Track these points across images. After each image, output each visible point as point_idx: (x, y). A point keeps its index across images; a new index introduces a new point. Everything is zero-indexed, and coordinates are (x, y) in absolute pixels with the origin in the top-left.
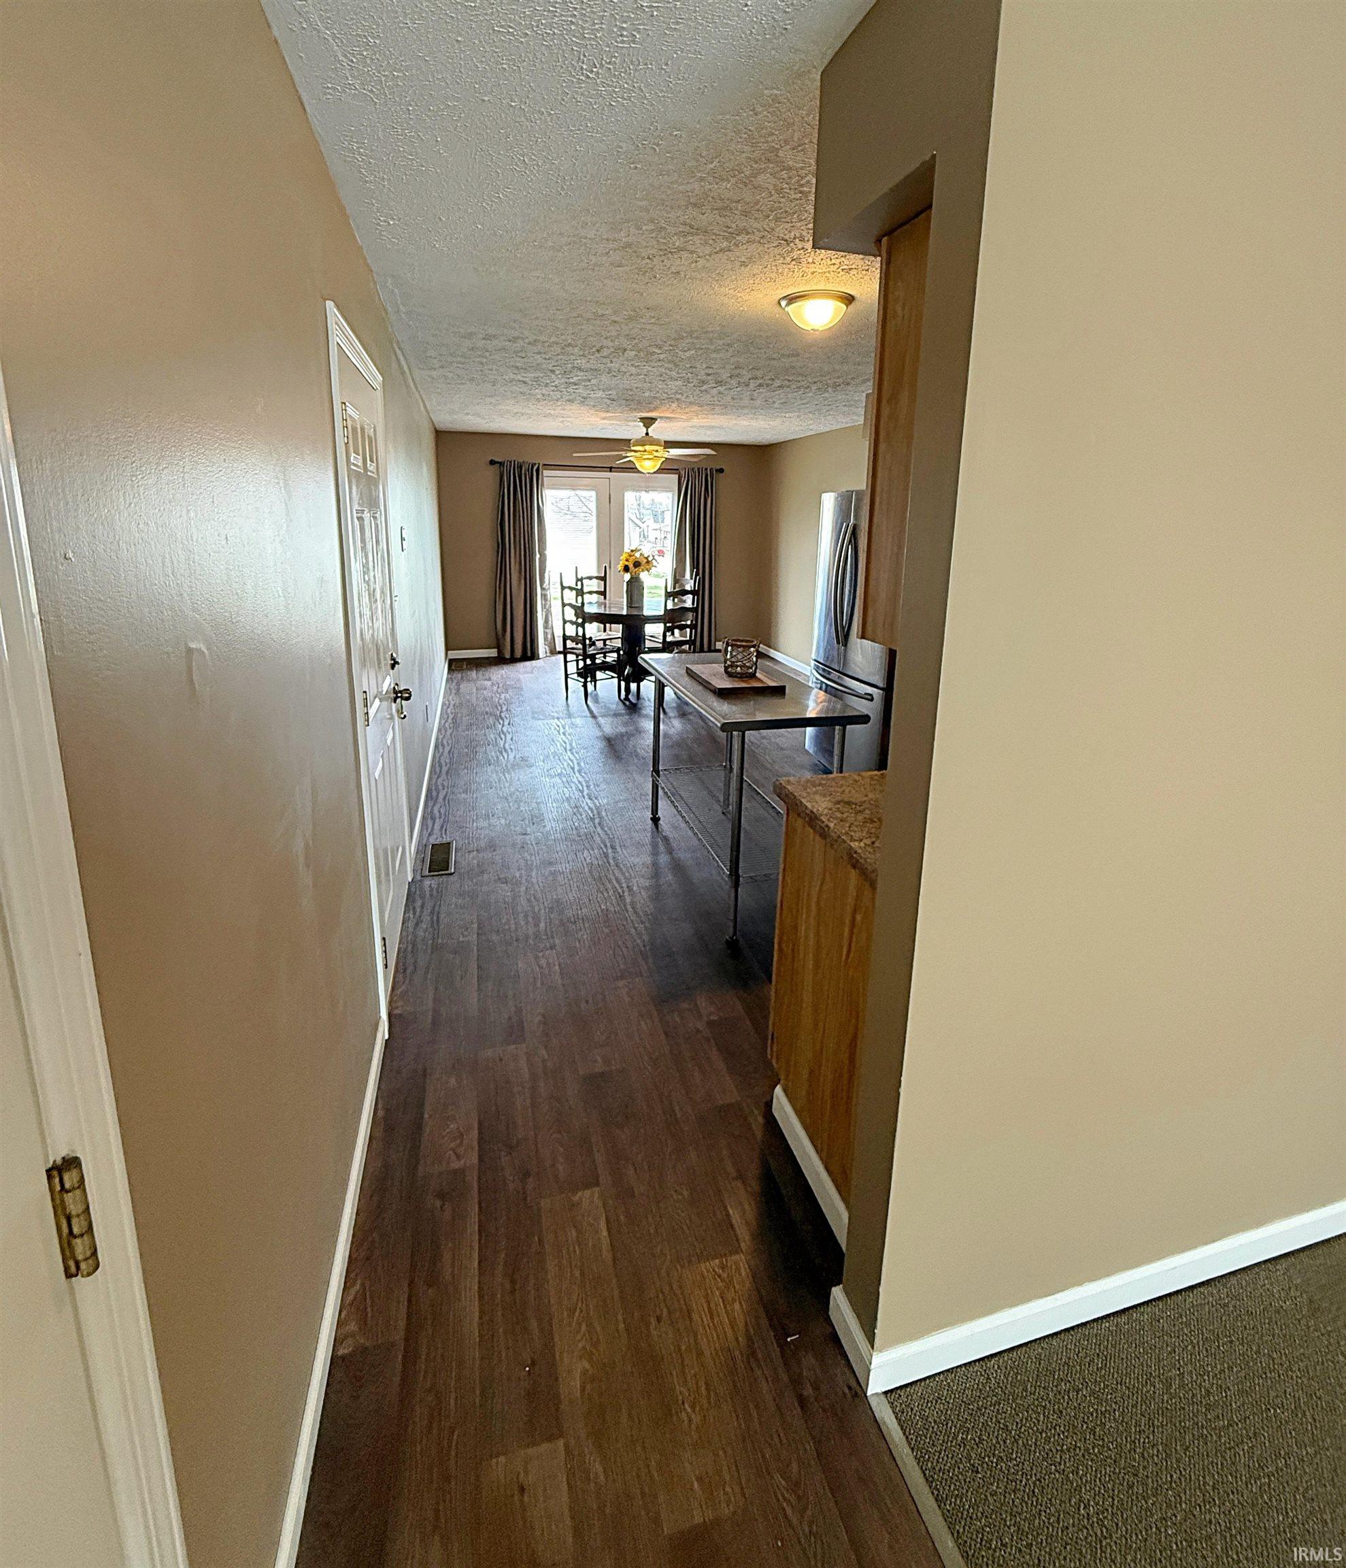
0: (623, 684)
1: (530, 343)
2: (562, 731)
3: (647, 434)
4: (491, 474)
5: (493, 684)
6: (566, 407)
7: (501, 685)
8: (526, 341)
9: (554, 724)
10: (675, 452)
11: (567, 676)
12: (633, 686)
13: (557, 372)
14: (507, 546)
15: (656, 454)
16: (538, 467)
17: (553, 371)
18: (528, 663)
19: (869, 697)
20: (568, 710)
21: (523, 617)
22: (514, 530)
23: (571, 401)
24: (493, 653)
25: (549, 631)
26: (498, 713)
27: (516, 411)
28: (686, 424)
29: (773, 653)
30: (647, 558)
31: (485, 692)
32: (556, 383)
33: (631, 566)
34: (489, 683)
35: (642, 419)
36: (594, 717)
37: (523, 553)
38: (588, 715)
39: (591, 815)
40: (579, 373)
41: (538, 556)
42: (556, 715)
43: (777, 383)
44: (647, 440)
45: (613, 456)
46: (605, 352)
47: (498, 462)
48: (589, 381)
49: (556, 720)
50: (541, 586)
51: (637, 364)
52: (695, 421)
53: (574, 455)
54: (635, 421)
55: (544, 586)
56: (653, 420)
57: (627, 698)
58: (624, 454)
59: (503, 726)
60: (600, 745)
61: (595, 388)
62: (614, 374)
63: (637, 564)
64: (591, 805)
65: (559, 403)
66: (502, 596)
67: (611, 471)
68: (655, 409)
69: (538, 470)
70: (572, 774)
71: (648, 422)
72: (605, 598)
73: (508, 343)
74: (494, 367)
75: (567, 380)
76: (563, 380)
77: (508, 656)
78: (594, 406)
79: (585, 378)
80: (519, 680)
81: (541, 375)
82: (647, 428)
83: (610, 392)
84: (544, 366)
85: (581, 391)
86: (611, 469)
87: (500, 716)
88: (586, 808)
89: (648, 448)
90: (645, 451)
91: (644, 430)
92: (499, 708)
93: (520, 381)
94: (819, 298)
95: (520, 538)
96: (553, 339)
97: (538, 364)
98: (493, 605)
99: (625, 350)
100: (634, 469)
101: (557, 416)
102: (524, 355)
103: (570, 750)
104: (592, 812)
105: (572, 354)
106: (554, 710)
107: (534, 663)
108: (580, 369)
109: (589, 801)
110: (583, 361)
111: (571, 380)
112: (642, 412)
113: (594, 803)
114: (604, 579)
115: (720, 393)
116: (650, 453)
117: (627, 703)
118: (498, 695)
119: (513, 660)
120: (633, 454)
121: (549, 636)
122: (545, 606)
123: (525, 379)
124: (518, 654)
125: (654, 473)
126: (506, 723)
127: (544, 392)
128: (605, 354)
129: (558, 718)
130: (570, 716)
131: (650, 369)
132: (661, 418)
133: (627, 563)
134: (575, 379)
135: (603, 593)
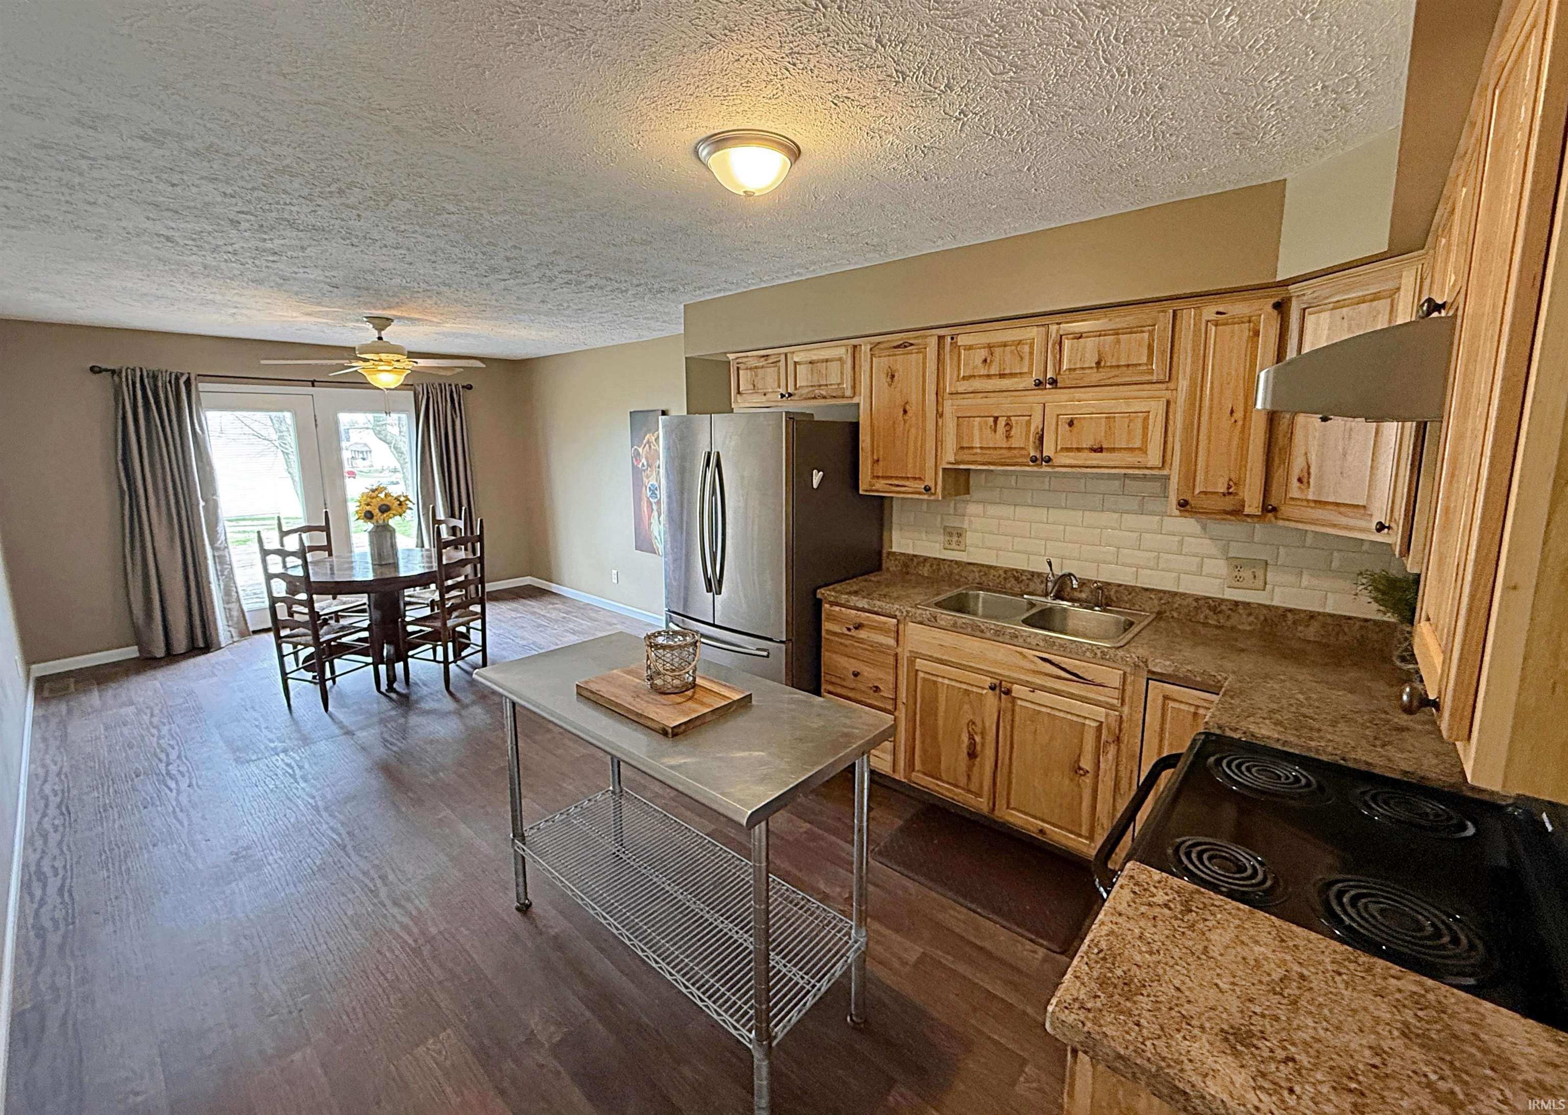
0: (382, 668)
1: (197, 153)
2: (298, 773)
3: (380, 338)
4: (98, 387)
5: (139, 712)
6: (246, 292)
7: (156, 711)
8: (189, 144)
9: (280, 763)
10: (422, 362)
11: (285, 676)
12: (399, 666)
13: (244, 225)
14: (141, 492)
15: (396, 365)
16: (188, 379)
17: (235, 223)
18: (201, 659)
19: (765, 654)
20: (299, 731)
21: (183, 592)
22: (152, 464)
23: (259, 282)
24: (132, 652)
25: (234, 606)
26: (162, 766)
27: (144, 290)
28: (434, 329)
29: (554, 588)
30: (397, 499)
31: (126, 731)
32: (236, 246)
33: (376, 512)
34: (131, 710)
35: (371, 319)
36: (349, 733)
37: (172, 501)
38: (337, 731)
39: (411, 941)
40: (288, 233)
41: (202, 504)
42: (280, 745)
43: (593, 281)
44: (381, 346)
45: (327, 366)
46: (355, 196)
47: (106, 370)
48: (303, 248)
49: (282, 755)
50: (212, 544)
51: (403, 228)
52: (448, 327)
53: (263, 362)
54: (358, 321)
55: (217, 545)
56: (388, 321)
57: (390, 688)
58: (346, 363)
59: (179, 792)
60: (375, 782)
61: (309, 263)
62: (355, 241)
63: (385, 509)
64: (406, 920)
65: (235, 284)
66: (139, 567)
67: (313, 386)
68: (398, 305)
69: (188, 383)
70: (345, 860)
71: (381, 323)
72: (330, 555)
73: (141, 143)
74: (102, 199)
75: (260, 244)
76: (253, 243)
77: (160, 652)
78: (297, 294)
79: (297, 242)
80: (191, 693)
81: (209, 228)
82: (380, 330)
83: (334, 273)
84: (218, 210)
85: (282, 266)
86: (313, 383)
87: (168, 773)
88: (397, 928)
89: (383, 356)
90: (381, 360)
91: (376, 332)
92: (163, 756)
93: (158, 235)
94: (759, 145)
95: (164, 480)
96: (252, 151)
97: (207, 204)
98: (121, 583)
99: (392, 197)
100: (364, 385)
101: (224, 305)
102: (176, 178)
103: (326, 809)
104: (410, 934)
105: (285, 192)
106: (271, 736)
107: (212, 656)
108: (292, 224)
109: (395, 911)
110: (306, 210)
111: (269, 245)
112: (375, 308)
113: (409, 914)
114: (326, 529)
115: (505, 289)
116: (389, 363)
117: (394, 696)
118: (154, 731)
119: (171, 657)
120: (361, 363)
121: (235, 613)
122: (222, 571)
123: (170, 233)
124: (180, 643)
125: (396, 389)
126: (184, 785)
127: (209, 260)
128: (352, 200)
129: (285, 751)
130: (306, 741)
131: (420, 238)
132: (399, 318)
133: (368, 508)
134: (277, 242)
135: (328, 548)
